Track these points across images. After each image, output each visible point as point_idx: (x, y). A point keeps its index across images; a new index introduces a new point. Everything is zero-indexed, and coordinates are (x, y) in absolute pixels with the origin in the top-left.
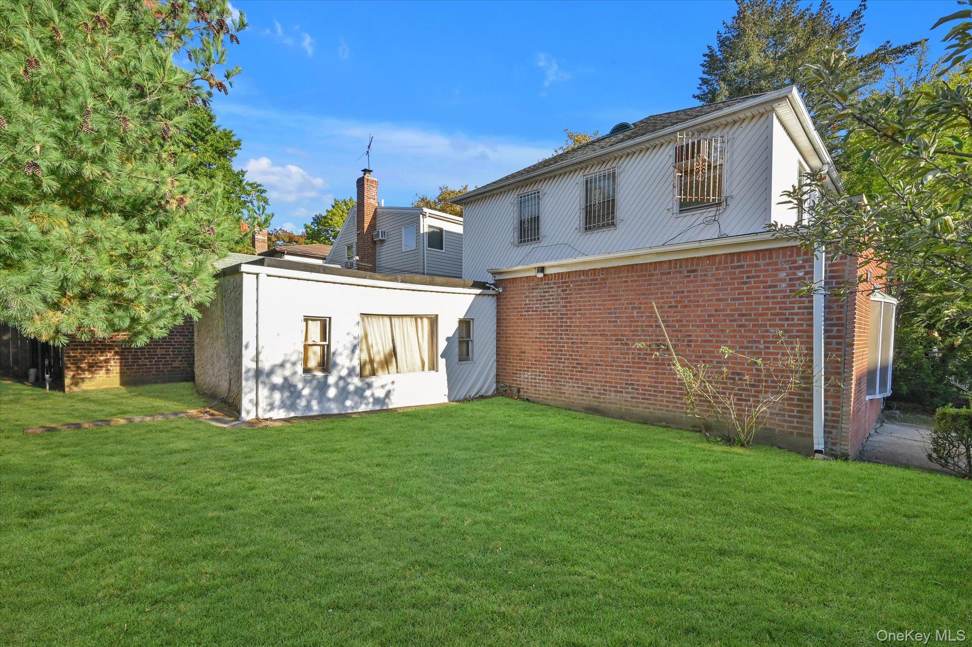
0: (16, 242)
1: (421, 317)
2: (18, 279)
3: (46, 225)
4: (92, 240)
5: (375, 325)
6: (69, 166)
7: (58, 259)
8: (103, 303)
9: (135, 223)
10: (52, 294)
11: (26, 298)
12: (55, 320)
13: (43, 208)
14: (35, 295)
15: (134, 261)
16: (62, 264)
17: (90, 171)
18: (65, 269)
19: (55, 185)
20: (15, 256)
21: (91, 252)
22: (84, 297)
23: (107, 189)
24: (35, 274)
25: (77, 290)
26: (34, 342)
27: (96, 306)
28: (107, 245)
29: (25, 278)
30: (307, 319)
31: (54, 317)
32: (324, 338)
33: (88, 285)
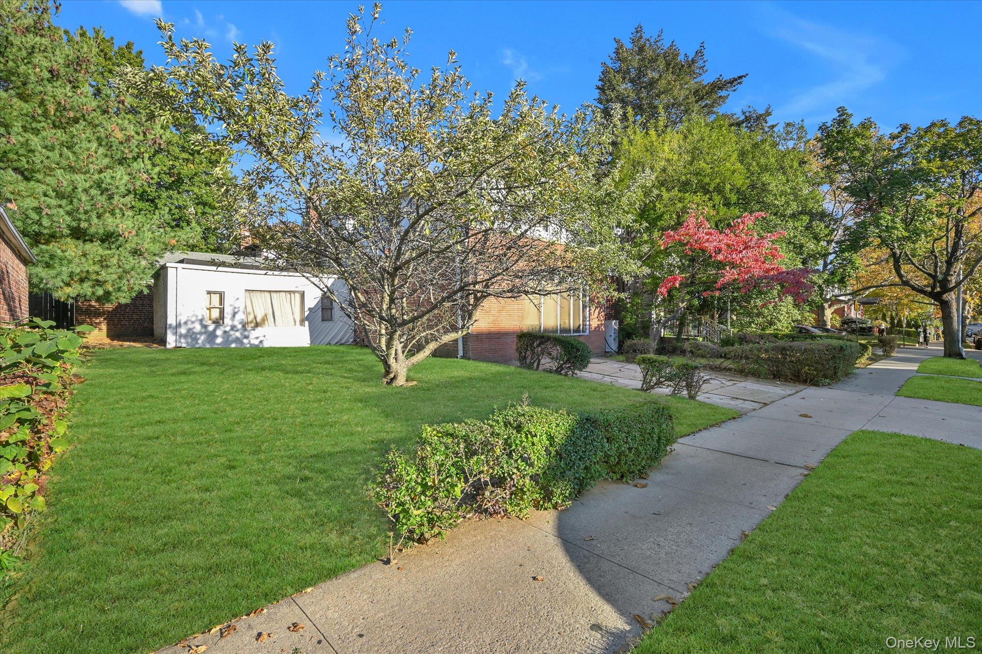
0: (52, 257)
1: (294, 292)
2: (52, 272)
3: (64, 248)
4: (84, 255)
5: (259, 298)
6: (74, 224)
7: (69, 263)
8: (90, 283)
9: (106, 245)
10: (67, 279)
11: (55, 280)
12: (68, 291)
13: (63, 241)
14: (59, 279)
15: (104, 263)
16: (70, 266)
17: (84, 225)
18: (72, 268)
19: (68, 232)
20: (51, 262)
21: (83, 260)
22: (82, 281)
23: (92, 230)
24: (59, 270)
25: (78, 277)
26: (58, 301)
27: (87, 285)
28: (92, 256)
29: (55, 272)
30: (209, 293)
31: (68, 290)
32: (221, 304)
33: (84, 275)
